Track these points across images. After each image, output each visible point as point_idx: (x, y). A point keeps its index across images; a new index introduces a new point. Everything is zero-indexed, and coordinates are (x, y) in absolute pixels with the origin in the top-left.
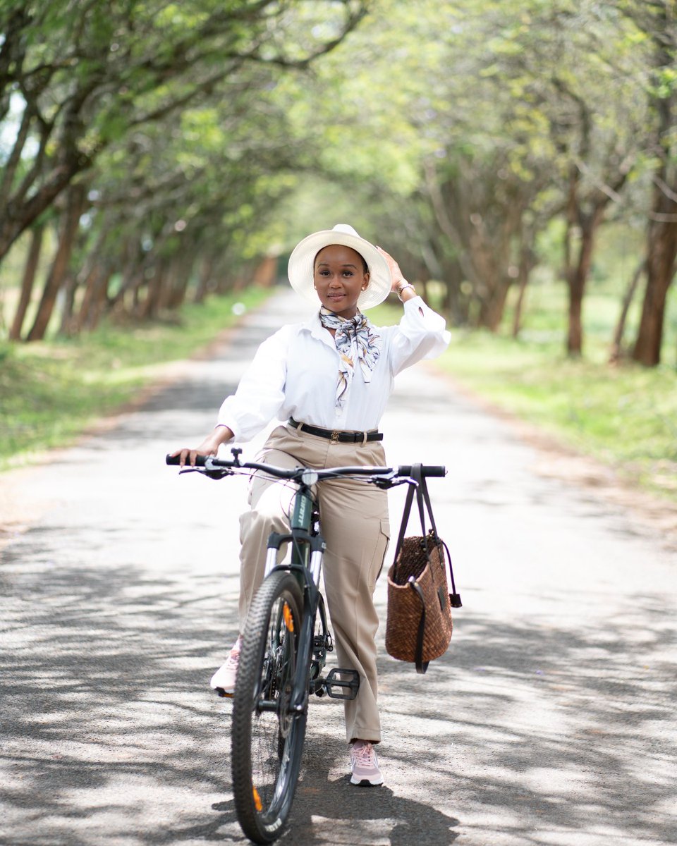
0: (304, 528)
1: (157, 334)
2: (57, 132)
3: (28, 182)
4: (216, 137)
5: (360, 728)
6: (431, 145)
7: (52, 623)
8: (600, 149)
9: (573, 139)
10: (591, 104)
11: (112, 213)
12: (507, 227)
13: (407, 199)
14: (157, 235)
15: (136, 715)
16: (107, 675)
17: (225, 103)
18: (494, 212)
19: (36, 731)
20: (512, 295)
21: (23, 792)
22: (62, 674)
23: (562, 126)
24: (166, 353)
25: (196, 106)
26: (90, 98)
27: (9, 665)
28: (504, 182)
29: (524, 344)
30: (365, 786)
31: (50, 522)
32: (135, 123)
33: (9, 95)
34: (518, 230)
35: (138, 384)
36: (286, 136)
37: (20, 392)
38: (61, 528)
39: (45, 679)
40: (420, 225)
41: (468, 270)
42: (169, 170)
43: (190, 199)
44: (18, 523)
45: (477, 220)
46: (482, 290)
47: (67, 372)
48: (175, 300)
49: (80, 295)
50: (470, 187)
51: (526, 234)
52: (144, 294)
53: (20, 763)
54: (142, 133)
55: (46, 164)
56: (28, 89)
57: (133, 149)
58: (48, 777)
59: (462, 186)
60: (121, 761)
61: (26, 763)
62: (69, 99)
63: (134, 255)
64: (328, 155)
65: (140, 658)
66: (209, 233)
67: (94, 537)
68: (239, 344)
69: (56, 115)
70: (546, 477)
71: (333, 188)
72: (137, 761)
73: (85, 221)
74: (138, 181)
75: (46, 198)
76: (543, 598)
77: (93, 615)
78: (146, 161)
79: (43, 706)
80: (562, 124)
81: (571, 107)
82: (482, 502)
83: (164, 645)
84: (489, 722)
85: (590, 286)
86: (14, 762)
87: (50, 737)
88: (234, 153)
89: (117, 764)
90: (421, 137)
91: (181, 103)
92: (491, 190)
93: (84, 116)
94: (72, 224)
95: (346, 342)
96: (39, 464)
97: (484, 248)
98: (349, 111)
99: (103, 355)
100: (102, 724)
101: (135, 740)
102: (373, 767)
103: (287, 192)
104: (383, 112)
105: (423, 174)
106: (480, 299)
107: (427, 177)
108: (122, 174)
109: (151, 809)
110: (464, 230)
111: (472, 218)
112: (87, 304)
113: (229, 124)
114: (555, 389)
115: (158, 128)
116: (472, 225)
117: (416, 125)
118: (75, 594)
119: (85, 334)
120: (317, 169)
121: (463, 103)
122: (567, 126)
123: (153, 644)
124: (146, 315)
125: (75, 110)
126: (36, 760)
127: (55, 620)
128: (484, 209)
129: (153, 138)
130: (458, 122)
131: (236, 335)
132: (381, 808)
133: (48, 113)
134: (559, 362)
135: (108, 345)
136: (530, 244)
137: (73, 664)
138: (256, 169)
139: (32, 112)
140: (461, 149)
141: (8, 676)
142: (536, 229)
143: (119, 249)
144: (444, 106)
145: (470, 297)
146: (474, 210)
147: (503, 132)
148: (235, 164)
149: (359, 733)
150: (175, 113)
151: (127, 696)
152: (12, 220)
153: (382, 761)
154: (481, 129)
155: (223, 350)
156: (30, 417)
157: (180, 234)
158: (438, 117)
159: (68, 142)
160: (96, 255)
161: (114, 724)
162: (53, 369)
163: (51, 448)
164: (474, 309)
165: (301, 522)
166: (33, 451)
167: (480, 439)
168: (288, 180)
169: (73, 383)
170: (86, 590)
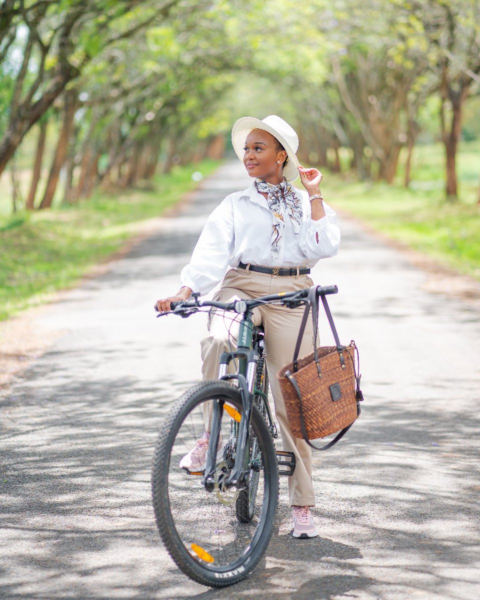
0: (246, 346)
1: (137, 199)
2: (54, 51)
3: (34, 90)
4: (174, 48)
5: (297, 497)
6: (335, 45)
7: (64, 424)
8: (463, 42)
9: (443, 35)
10: (454, 9)
11: (98, 110)
12: (397, 103)
13: (320, 88)
14: (133, 123)
15: (129, 492)
16: (106, 463)
17: (178, 23)
18: (386, 93)
19: (53, 509)
20: (403, 155)
21: (45, 556)
22: (72, 463)
23: (434, 26)
24: (143, 213)
25: (156, 25)
26: (77, 24)
27: (32, 459)
28: (393, 70)
29: (414, 193)
30: (304, 538)
31: (61, 347)
32: (111, 41)
33: (16, 25)
34: (405, 106)
35: (124, 237)
36: (225, 45)
37: (35, 248)
38: (69, 351)
39: (59, 468)
40: (331, 107)
41: (368, 138)
42: (139, 74)
43: (156, 95)
44: (35, 350)
45: (373, 100)
46: (380, 153)
47: (69, 231)
48: (149, 172)
49: (77, 173)
50: (367, 76)
51: (411, 108)
52: (126, 169)
53: (42, 534)
54: (117, 48)
55: (46, 75)
56: (30, 20)
57: (112, 60)
58: (64, 543)
59: (361, 75)
60: (118, 528)
61: (47, 534)
62: (62, 26)
63: (116, 139)
64: (259, 57)
65: (131, 448)
66: (171, 120)
67: (95, 357)
68: (199, 203)
69: (52, 38)
70: (435, 294)
71: (264, 82)
72: (130, 528)
73: (79, 116)
74: (116, 84)
75: (48, 101)
76: (435, 386)
77: (94, 416)
78: (121, 69)
79: (58, 488)
80: (433, 24)
81: (440, 12)
82: (386, 315)
83: (149, 437)
84: (397, 484)
85: (461, 145)
86: (38, 533)
87: (65, 513)
88: (187, 59)
89: (115, 531)
90: (328, 40)
91: (146, 24)
92: (383, 77)
93: (73, 38)
94: (68, 120)
95: (275, 203)
96: (50, 303)
97: (380, 120)
98: (271, 23)
99: (96, 216)
100: (103, 501)
101: (129, 511)
102: (310, 524)
103: (228, 87)
104: (297, 23)
105: (331, 68)
106: (379, 160)
107: (334, 69)
108: (104, 80)
109: (142, 564)
110: (363, 108)
111: (370, 98)
112: (82, 180)
113: (182, 37)
114: (439, 225)
115: (128, 43)
116: (370, 105)
117: (323, 31)
118: (80, 402)
119: (82, 202)
120: (250, 67)
121: (358, 12)
122: (437, 26)
123: (140, 437)
124: (128, 184)
125: (66, 34)
126: (54, 531)
127: (66, 422)
128: (377, 92)
129: (126, 51)
130: (354, 27)
131: (197, 196)
132: (317, 554)
133: (46, 37)
134: (441, 204)
135: (100, 209)
136: (415, 116)
137: (80, 455)
138: (204, 70)
139: (34, 37)
140: (359, 48)
141: (32, 466)
142: (418, 104)
143: (103, 137)
144: (343, 16)
145: (371, 159)
146: (370, 92)
147: (389, 33)
148: (189, 68)
149: (297, 501)
150: (141, 32)
151: (122, 478)
152: (23, 119)
153: (316, 519)
154: (373, 32)
155: (186, 208)
156: (43, 267)
157: (151, 123)
158: (340, 23)
159: (62, 58)
160: (87, 142)
161: (112, 500)
162: (59, 229)
163: (58, 290)
164: (375, 168)
165: (244, 342)
166: (46, 293)
167: (383, 267)
168: (228, 78)
169: (75, 239)
170: (90, 398)
